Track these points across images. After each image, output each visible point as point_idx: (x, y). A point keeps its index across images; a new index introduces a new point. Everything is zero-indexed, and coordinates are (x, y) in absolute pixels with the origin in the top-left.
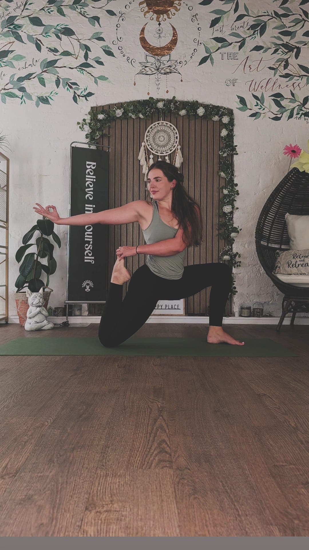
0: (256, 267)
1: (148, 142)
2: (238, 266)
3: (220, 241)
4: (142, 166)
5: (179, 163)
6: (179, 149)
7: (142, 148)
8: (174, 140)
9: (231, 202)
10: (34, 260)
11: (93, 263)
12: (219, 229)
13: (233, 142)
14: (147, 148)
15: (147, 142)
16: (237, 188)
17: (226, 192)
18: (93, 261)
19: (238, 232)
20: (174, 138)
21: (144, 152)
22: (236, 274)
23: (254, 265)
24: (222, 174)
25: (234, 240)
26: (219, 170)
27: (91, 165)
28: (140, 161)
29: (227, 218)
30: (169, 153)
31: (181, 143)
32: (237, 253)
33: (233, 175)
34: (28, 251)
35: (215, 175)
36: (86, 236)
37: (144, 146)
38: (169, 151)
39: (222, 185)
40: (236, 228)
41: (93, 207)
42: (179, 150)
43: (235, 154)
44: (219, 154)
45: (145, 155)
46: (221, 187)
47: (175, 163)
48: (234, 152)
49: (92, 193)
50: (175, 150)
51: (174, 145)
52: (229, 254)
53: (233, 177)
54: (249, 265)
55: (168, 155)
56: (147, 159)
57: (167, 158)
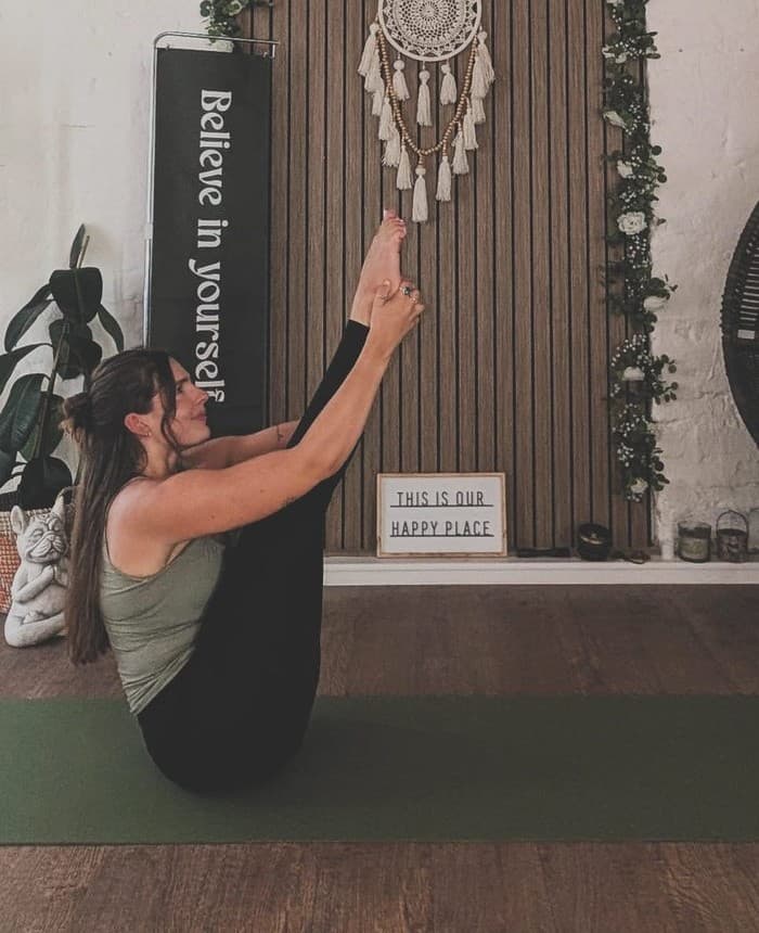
0: (723, 400)
1: (390, 21)
2: (667, 399)
3: (612, 319)
4: (371, 93)
5: (482, 85)
6: (482, 42)
7: (371, 41)
8: (468, 15)
9: (644, 204)
10: (39, 396)
11: (222, 399)
12: (608, 283)
13: (643, 21)
14: (386, 40)
15: (386, 22)
16: (659, 160)
17: (625, 170)
18: (220, 394)
19: (665, 295)
20: (467, 8)
21: (377, 51)
22: (662, 422)
23: (717, 394)
24: (613, 117)
25: (655, 319)
26: (604, 102)
27: (214, 99)
28: (363, 78)
29: (631, 252)
30: (451, 55)
31: (489, 24)
32: (664, 356)
33: (645, 119)
34: (22, 369)
35: (592, 119)
36: (199, 319)
37: (377, 35)
38: (451, 48)
39: (613, 149)
40: (660, 283)
41: (221, 227)
42: (482, 46)
43: (649, 56)
44: (604, 56)
45: (381, 60)
46: (609, 153)
47: (470, 84)
48: (648, 51)
49: (219, 183)
50: (471, 43)
51: (468, 29)
52: (642, 361)
53: (646, 125)
54: (702, 394)
55: (450, 59)
56: (386, 74)
57: (445, 69)
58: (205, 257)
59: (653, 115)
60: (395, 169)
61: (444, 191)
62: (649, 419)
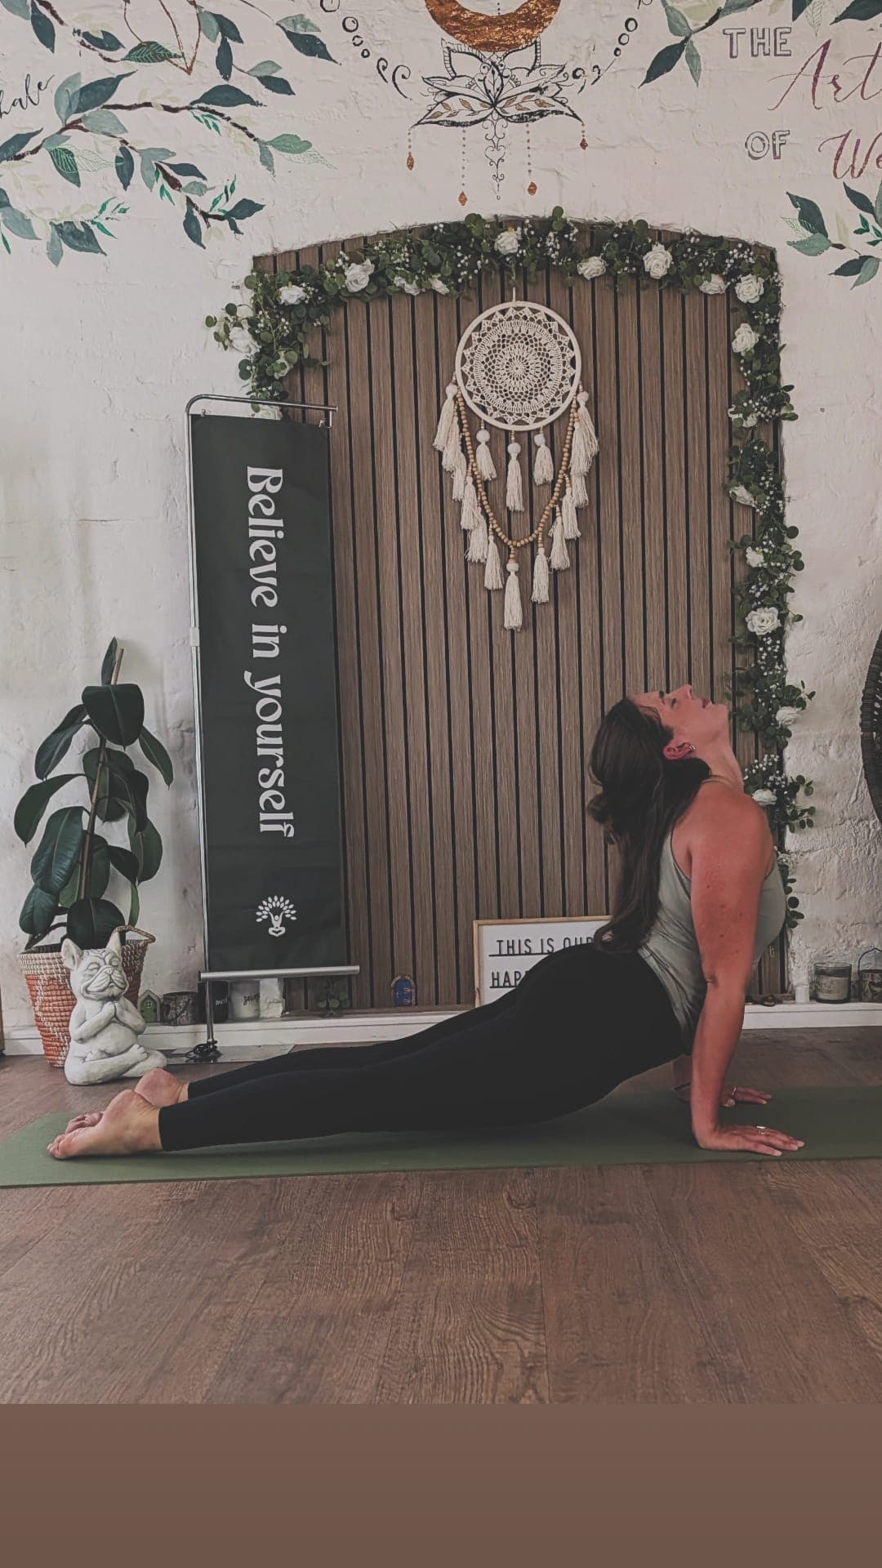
0: (868, 826)
1: (470, 381)
2: (802, 825)
3: (740, 737)
4: (451, 473)
5: (582, 459)
6: (582, 404)
7: (448, 407)
8: (564, 371)
9: (777, 597)
10: (79, 834)
11: (291, 834)
12: (736, 695)
13: (777, 373)
14: (466, 405)
15: (465, 384)
16: (795, 544)
17: (755, 558)
18: (289, 829)
19: (802, 704)
20: (564, 363)
21: (456, 419)
22: (796, 853)
23: (861, 820)
24: (742, 493)
25: (789, 734)
26: (731, 477)
27: (263, 478)
28: (440, 454)
29: (762, 653)
30: (544, 423)
31: (591, 382)
32: (801, 779)
33: (781, 496)
34: (58, 802)
35: (717, 498)
36: (260, 741)
37: (455, 399)
38: (545, 414)
39: (741, 535)
40: (794, 690)
41: (279, 634)
42: (583, 409)
43: (784, 417)
44: (730, 419)
45: (461, 431)
46: (737, 539)
47: (569, 457)
48: (783, 411)
49: (273, 581)
50: (570, 407)
51: (565, 389)
52: (773, 782)
53: (780, 502)
54: (843, 821)
55: (544, 427)
56: (468, 448)
57: (539, 439)
58: (263, 669)
59: (789, 490)
60: (482, 565)
61: (541, 591)
62: (781, 848)
